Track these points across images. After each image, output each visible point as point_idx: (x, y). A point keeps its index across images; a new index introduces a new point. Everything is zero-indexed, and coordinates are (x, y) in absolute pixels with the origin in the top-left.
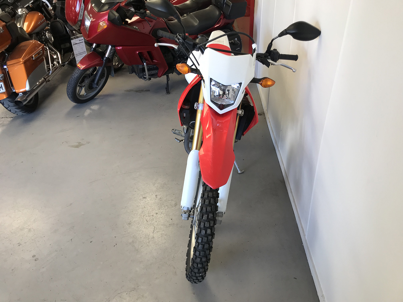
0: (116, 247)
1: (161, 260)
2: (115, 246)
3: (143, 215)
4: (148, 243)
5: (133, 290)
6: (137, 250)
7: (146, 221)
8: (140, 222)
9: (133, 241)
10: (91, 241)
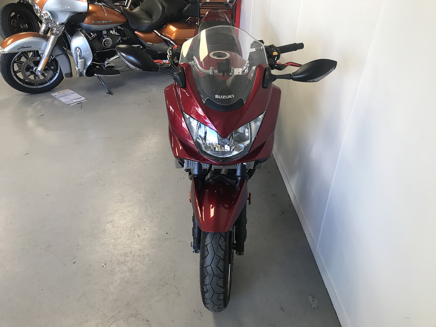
0: (105, 266)
1: (160, 279)
2: (103, 266)
3: (133, 229)
4: (142, 261)
5: (131, 316)
6: (131, 270)
7: (138, 236)
8: (130, 237)
9: (125, 260)
10: (74, 261)
